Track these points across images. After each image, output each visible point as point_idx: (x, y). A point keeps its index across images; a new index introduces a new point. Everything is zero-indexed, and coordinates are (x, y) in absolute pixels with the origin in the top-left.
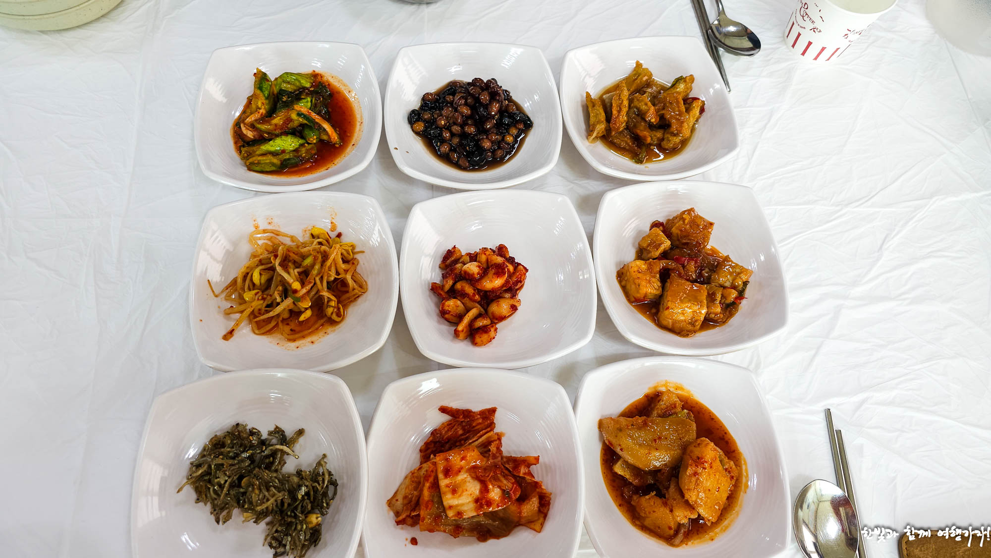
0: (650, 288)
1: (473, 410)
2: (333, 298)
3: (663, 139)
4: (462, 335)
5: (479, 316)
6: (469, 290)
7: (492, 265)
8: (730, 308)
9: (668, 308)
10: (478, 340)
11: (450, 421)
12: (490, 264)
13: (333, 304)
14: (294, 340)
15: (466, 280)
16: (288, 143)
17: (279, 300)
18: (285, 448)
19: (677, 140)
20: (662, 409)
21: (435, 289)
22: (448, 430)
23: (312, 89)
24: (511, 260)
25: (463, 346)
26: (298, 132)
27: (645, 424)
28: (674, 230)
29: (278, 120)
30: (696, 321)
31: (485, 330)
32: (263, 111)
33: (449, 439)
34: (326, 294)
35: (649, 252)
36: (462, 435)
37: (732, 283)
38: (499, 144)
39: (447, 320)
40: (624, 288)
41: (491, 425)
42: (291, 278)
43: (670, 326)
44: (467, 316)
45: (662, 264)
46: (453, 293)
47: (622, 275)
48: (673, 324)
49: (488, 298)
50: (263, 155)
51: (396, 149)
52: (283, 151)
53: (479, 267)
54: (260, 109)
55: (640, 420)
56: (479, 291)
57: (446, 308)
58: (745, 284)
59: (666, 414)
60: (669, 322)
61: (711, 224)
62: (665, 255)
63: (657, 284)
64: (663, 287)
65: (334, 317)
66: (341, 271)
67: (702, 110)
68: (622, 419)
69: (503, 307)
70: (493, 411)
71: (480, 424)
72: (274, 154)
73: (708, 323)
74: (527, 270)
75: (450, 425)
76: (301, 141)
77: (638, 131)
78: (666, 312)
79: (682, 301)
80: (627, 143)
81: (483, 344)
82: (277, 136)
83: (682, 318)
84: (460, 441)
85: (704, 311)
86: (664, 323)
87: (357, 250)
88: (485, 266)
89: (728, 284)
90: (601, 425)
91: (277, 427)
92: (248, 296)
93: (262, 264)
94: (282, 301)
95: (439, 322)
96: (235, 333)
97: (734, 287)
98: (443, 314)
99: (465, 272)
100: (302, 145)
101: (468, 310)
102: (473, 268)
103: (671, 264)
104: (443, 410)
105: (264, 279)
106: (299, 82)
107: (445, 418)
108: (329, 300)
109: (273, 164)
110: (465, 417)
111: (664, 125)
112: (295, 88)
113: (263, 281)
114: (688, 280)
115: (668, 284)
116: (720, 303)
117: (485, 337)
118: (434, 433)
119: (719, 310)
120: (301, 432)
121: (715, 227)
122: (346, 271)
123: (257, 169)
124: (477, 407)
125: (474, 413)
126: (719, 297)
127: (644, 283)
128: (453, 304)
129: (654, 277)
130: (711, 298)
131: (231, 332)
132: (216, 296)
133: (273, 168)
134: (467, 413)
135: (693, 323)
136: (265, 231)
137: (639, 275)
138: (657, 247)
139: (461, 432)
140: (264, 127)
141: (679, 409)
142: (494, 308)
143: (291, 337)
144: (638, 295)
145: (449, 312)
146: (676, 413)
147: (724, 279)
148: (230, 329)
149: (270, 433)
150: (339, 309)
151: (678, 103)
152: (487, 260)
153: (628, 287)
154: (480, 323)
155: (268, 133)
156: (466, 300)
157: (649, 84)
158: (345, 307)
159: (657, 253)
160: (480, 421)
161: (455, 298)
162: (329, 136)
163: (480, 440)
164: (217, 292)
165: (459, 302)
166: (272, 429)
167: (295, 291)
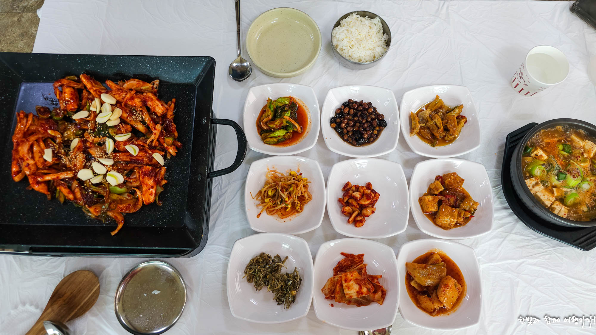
0: (433, 208)
1: (355, 254)
2: (299, 202)
3: (445, 136)
4: (351, 223)
5: (358, 215)
6: (355, 204)
7: (365, 194)
8: (467, 220)
9: (440, 218)
10: (358, 225)
11: (345, 258)
12: (364, 194)
13: (299, 205)
14: (282, 219)
15: (353, 198)
16: (280, 133)
17: (279, 203)
18: (282, 264)
19: (452, 137)
20: (433, 261)
21: (340, 201)
22: (345, 262)
23: (290, 105)
24: (373, 191)
25: (351, 227)
26: (285, 128)
27: (425, 267)
28: (446, 182)
29: (277, 123)
30: (452, 224)
31: (361, 221)
32: (270, 117)
33: (345, 266)
34: (297, 201)
35: (434, 191)
36: (350, 264)
37: (469, 209)
38: (372, 135)
39: (345, 215)
40: (421, 206)
41: (362, 261)
42: (285, 195)
43: (440, 225)
44: (353, 215)
45: (440, 197)
46: (348, 204)
47: (421, 200)
48: (441, 224)
49: (362, 207)
50: (271, 137)
51: (326, 138)
52: (279, 136)
53: (360, 195)
54: (269, 116)
55: (424, 265)
56: (359, 204)
57: (345, 210)
58: (475, 210)
59: (434, 264)
60: (440, 224)
61: (463, 180)
62: (441, 194)
63: (436, 207)
64: (439, 208)
65: (299, 210)
66: (303, 192)
67: (466, 122)
68: (416, 264)
69: (368, 211)
70: (363, 255)
71: (357, 260)
72: (275, 137)
73: (457, 225)
74: (380, 195)
75: (345, 260)
76: (286, 132)
77: (434, 133)
78: (439, 220)
79: (446, 216)
80: (428, 136)
81: (359, 227)
82: (277, 130)
83: (446, 223)
84: (349, 267)
85: (455, 221)
86: (438, 224)
87: (308, 181)
88: (362, 193)
89: (467, 209)
90: (407, 264)
91: (278, 255)
92: (267, 200)
93: (272, 187)
94: (281, 204)
95: (341, 215)
96: (261, 215)
97: (469, 211)
98: (343, 212)
99: (354, 196)
100: (286, 133)
101: (354, 212)
102: (357, 195)
103: (444, 198)
104: (342, 254)
105: (273, 193)
106: (285, 102)
107: (343, 257)
108: (298, 203)
109: (275, 142)
110: (351, 257)
111: (446, 130)
112: (283, 105)
113: (272, 194)
114: (449, 206)
115: (441, 207)
116: (463, 217)
117: (361, 224)
118: (339, 263)
119: (462, 220)
120: (287, 258)
121: (464, 182)
122: (305, 192)
123: (268, 143)
124: (356, 253)
125: (355, 256)
126: (462, 215)
127: (430, 207)
128: (348, 209)
129: (435, 204)
130: (459, 214)
131: (260, 214)
132: (253, 199)
133: (274, 143)
134: (352, 256)
135: (450, 225)
136: (271, 171)
137: (429, 203)
138: (437, 190)
139: (350, 263)
140: (271, 126)
141: (440, 261)
142: (364, 211)
143: (282, 217)
144: (427, 211)
145: (345, 212)
146: (439, 263)
147: (466, 206)
148: (259, 213)
149: (275, 257)
150: (301, 207)
151: (454, 120)
152: (363, 192)
153: (423, 206)
154: (359, 218)
155: (273, 128)
156: (353, 207)
157: (441, 107)
158: (303, 205)
159: (437, 193)
160: (358, 259)
161: (348, 206)
162: (297, 129)
163: (358, 267)
164: (253, 197)
165: (350, 208)
166: (276, 255)
167: (286, 201)
